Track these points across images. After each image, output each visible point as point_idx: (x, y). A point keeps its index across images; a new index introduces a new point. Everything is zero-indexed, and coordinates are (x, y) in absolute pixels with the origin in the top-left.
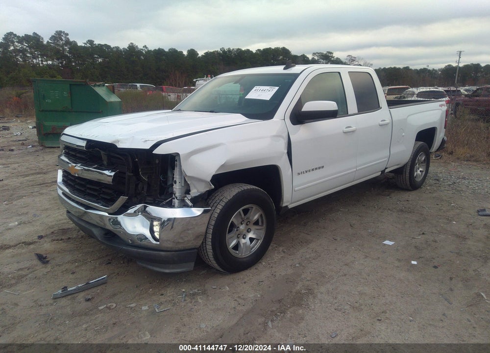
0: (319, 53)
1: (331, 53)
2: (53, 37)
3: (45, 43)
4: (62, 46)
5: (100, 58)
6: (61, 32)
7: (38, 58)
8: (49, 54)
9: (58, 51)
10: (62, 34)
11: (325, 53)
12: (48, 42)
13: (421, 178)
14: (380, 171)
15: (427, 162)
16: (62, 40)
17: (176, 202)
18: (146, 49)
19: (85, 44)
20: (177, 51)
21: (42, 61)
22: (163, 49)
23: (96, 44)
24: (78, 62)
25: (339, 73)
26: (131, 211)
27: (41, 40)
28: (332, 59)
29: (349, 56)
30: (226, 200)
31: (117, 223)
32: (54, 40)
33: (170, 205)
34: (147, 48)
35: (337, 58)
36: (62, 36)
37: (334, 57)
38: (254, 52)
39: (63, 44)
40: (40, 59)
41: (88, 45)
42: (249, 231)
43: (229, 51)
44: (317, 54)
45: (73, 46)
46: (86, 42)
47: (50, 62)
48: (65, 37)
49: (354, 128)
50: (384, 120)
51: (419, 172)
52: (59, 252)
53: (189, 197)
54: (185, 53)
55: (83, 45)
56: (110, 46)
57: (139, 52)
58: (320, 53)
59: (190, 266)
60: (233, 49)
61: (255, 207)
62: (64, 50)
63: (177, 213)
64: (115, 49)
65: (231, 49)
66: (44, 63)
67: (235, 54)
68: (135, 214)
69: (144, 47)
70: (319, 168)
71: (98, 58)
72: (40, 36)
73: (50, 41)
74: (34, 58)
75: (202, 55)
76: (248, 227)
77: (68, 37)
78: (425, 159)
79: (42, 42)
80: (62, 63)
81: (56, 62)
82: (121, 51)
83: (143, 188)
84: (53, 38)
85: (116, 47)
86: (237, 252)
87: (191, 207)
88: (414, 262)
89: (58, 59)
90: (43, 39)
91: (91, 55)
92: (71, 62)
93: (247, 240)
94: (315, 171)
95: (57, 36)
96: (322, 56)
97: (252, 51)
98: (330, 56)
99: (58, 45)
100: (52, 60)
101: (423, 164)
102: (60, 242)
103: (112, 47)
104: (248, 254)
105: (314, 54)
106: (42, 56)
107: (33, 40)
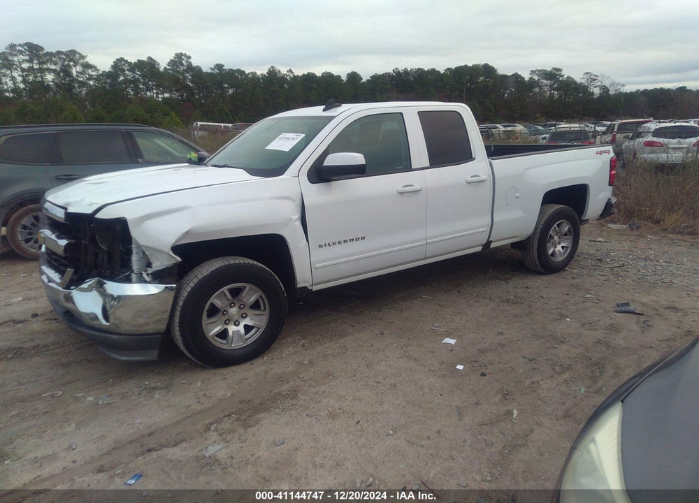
0: (539, 71)
1: (559, 70)
2: (172, 61)
3: (162, 69)
4: (183, 73)
5: (231, 88)
6: (181, 54)
7: (153, 89)
8: (167, 84)
9: (177, 81)
10: (183, 57)
11: (549, 70)
12: (165, 68)
13: (565, 256)
14: (480, 245)
15: (575, 234)
16: (183, 65)
17: (134, 276)
18: (291, 75)
19: (212, 69)
20: (333, 75)
21: (157, 94)
22: (314, 74)
23: (226, 70)
24: (203, 94)
25: (402, 114)
26: (85, 286)
27: (157, 66)
28: (561, 78)
29: (587, 73)
30: (200, 277)
31: (69, 299)
32: (173, 66)
33: (128, 280)
34: (292, 72)
35: (569, 77)
36: (183, 59)
37: (563, 76)
38: (442, 72)
39: (184, 71)
40: (155, 91)
41: (216, 70)
42: (244, 316)
43: (406, 72)
44: (537, 72)
45: (196, 72)
46: (213, 67)
47: (167, 95)
48: (187, 62)
49: (417, 187)
50: (478, 176)
51: (558, 249)
52: (44, 333)
53: (150, 271)
54: (344, 78)
55: (210, 71)
56: (244, 72)
57: (283, 79)
58: (542, 70)
59: (153, 355)
60: (411, 70)
61: (248, 286)
62: (185, 78)
63: (135, 289)
64: (250, 76)
65: (409, 69)
66: (160, 96)
67: (414, 77)
68: (89, 289)
69: (288, 72)
70: (357, 239)
71: (228, 88)
72: (155, 61)
73: (168, 67)
74: (148, 90)
75: (368, 80)
76: (243, 311)
77: (190, 60)
78: (569, 230)
79: (158, 69)
80: (181, 96)
81: (175, 95)
82: (258, 78)
83: (103, 259)
84: (172, 63)
85: (252, 73)
86: (225, 342)
87: (150, 283)
88: (460, 367)
89: (177, 91)
90: (159, 64)
91: (220, 85)
92: (193, 94)
93: (241, 328)
94: (349, 244)
95: (177, 60)
96: (545, 74)
97: (439, 72)
98: (557, 75)
99: (178, 72)
100: (170, 92)
101: (568, 237)
102: (54, 321)
103: (247, 72)
104: (241, 345)
105: (533, 72)
106: (158, 86)
107: (148, 67)
